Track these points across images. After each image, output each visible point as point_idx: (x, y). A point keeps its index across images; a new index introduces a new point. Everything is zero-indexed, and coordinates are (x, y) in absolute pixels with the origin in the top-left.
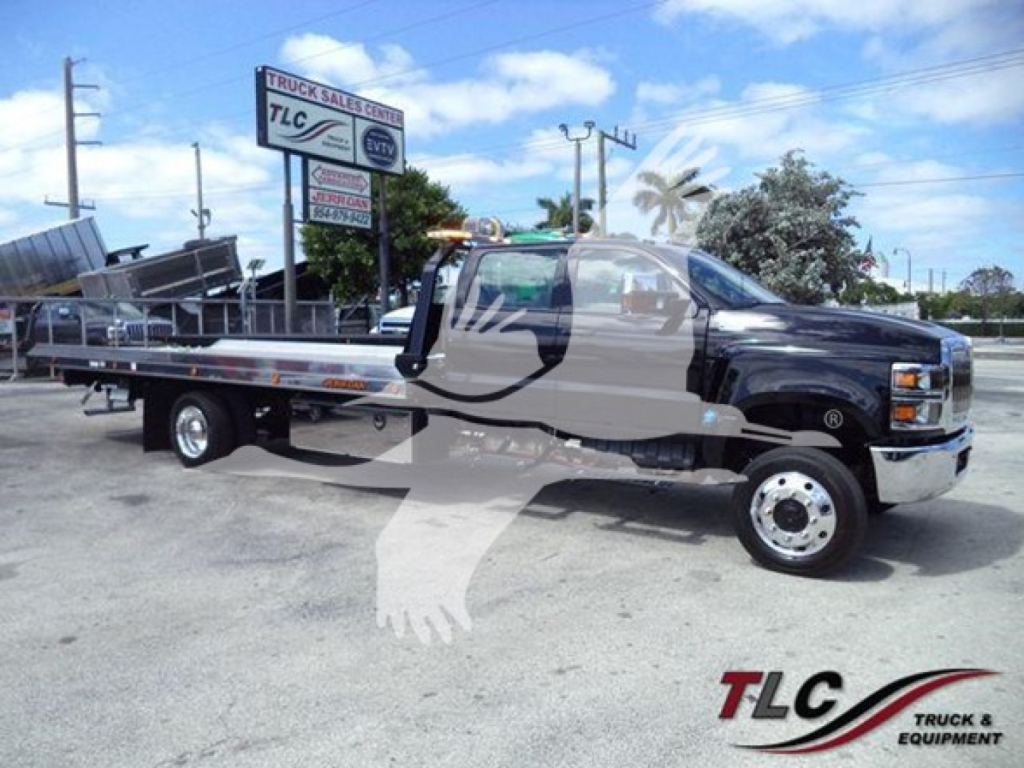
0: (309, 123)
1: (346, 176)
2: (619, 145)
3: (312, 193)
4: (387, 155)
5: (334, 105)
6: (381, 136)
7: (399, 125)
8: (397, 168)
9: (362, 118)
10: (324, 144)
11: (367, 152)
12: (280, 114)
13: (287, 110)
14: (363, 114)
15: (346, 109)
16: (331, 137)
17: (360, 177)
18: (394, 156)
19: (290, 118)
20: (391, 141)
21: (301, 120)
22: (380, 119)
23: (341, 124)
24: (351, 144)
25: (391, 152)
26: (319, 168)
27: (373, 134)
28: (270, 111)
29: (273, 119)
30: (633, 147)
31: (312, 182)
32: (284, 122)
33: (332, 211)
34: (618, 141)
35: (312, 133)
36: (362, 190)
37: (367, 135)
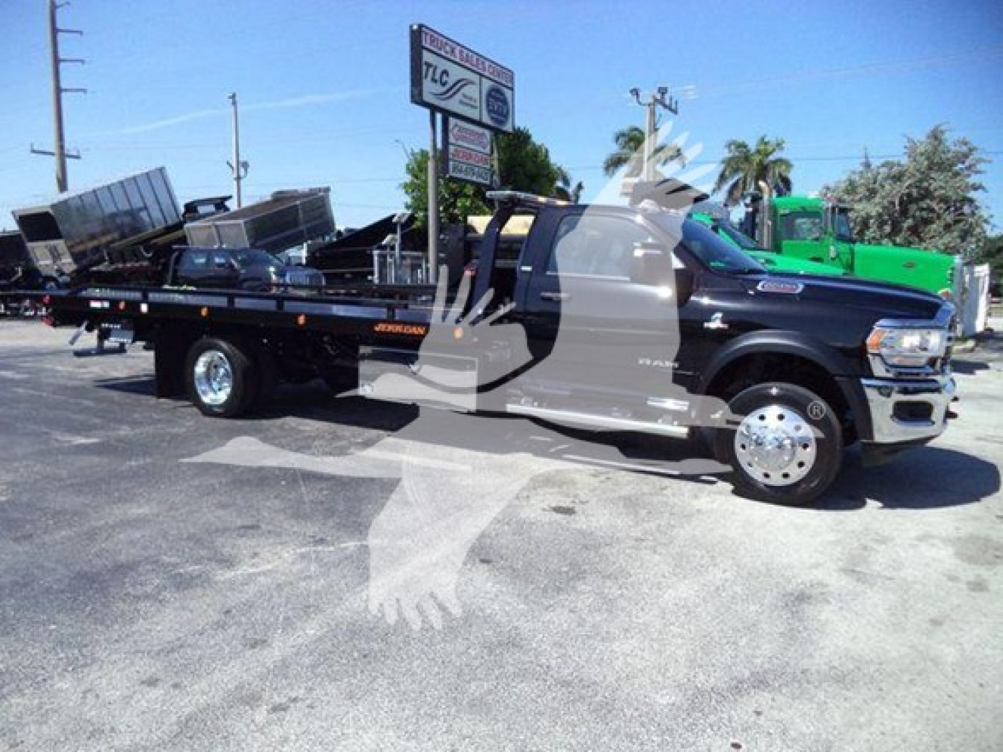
0: (451, 81)
1: (472, 132)
2: (667, 111)
3: (452, 149)
4: (501, 114)
5: (467, 65)
6: (498, 96)
7: (510, 85)
8: (508, 128)
9: (487, 78)
10: (461, 102)
11: (490, 111)
12: (431, 70)
13: (436, 68)
14: (486, 74)
15: (474, 68)
16: (465, 96)
17: (483, 134)
18: (506, 116)
19: (437, 77)
20: (505, 102)
21: (445, 78)
22: (497, 79)
23: (472, 83)
24: (478, 104)
25: (505, 112)
26: (456, 125)
27: (493, 93)
28: (424, 67)
29: (426, 76)
30: (675, 112)
31: (452, 140)
32: (434, 80)
33: (464, 167)
34: (665, 106)
35: (451, 93)
36: (484, 148)
37: (489, 95)
